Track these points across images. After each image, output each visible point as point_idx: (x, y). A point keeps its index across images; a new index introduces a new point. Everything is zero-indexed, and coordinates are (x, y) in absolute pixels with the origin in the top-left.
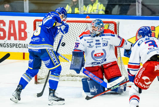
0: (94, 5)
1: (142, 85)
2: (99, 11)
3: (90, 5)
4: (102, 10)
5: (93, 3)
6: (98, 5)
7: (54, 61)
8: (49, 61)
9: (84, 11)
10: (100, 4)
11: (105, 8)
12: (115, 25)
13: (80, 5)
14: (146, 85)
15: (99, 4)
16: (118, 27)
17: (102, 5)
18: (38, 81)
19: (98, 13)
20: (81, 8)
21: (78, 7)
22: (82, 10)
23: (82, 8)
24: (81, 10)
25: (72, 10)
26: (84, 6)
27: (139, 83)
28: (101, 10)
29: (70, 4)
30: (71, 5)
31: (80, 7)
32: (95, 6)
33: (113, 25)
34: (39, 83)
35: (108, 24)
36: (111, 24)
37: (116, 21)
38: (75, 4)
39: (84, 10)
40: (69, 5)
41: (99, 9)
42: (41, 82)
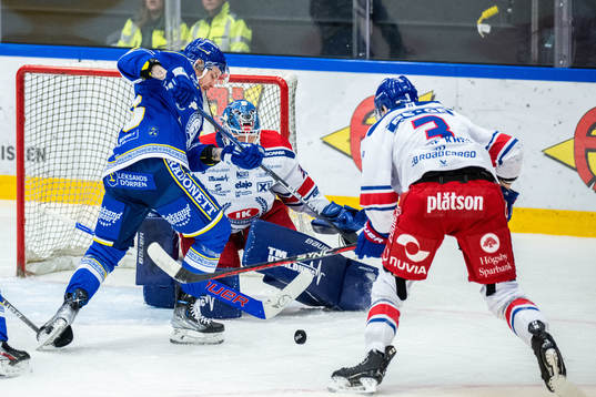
0: (214, 23)
1: (401, 265)
2: (231, 40)
3: (202, 23)
4: (243, 39)
5: (211, 14)
6: (229, 22)
7: (203, 206)
8: (187, 211)
9: (184, 42)
10: (236, 19)
11: (250, 32)
12: (284, 89)
13: (168, 22)
14: (411, 263)
15: (231, 18)
16: (294, 96)
17: (241, 23)
18: (28, 267)
19: (230, 48)
20: (171, 34)
21: (163, 28)
22: (175, 39)
23: (175, 32)
24: (172, 39)
25: (143, 36)
26: (184, 26)
27: (392, 258)
28: (238, 39)
29: (137, 17)
30: (141, 19)
31: (168, 29)
32: (217, 26)
33: (276, 88)
34: (31, 274)
35: (259, 86)
36: (270, 86)
37: (286, 75)
38: (155, 17)
39: (182, 38)
40: (133, 21)
41: (232, 36)
42: (39, 270)
